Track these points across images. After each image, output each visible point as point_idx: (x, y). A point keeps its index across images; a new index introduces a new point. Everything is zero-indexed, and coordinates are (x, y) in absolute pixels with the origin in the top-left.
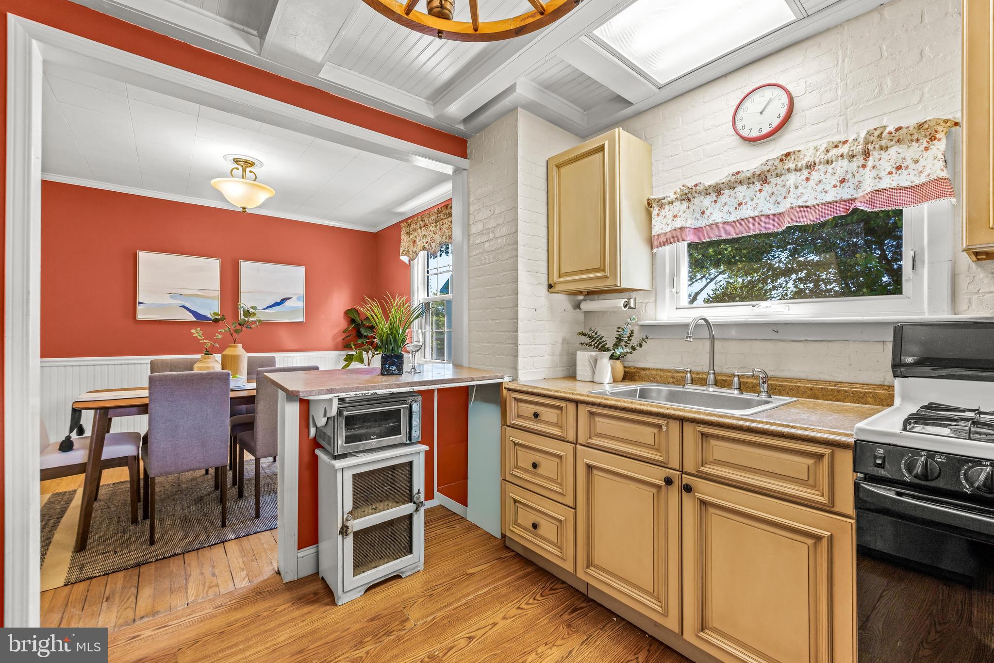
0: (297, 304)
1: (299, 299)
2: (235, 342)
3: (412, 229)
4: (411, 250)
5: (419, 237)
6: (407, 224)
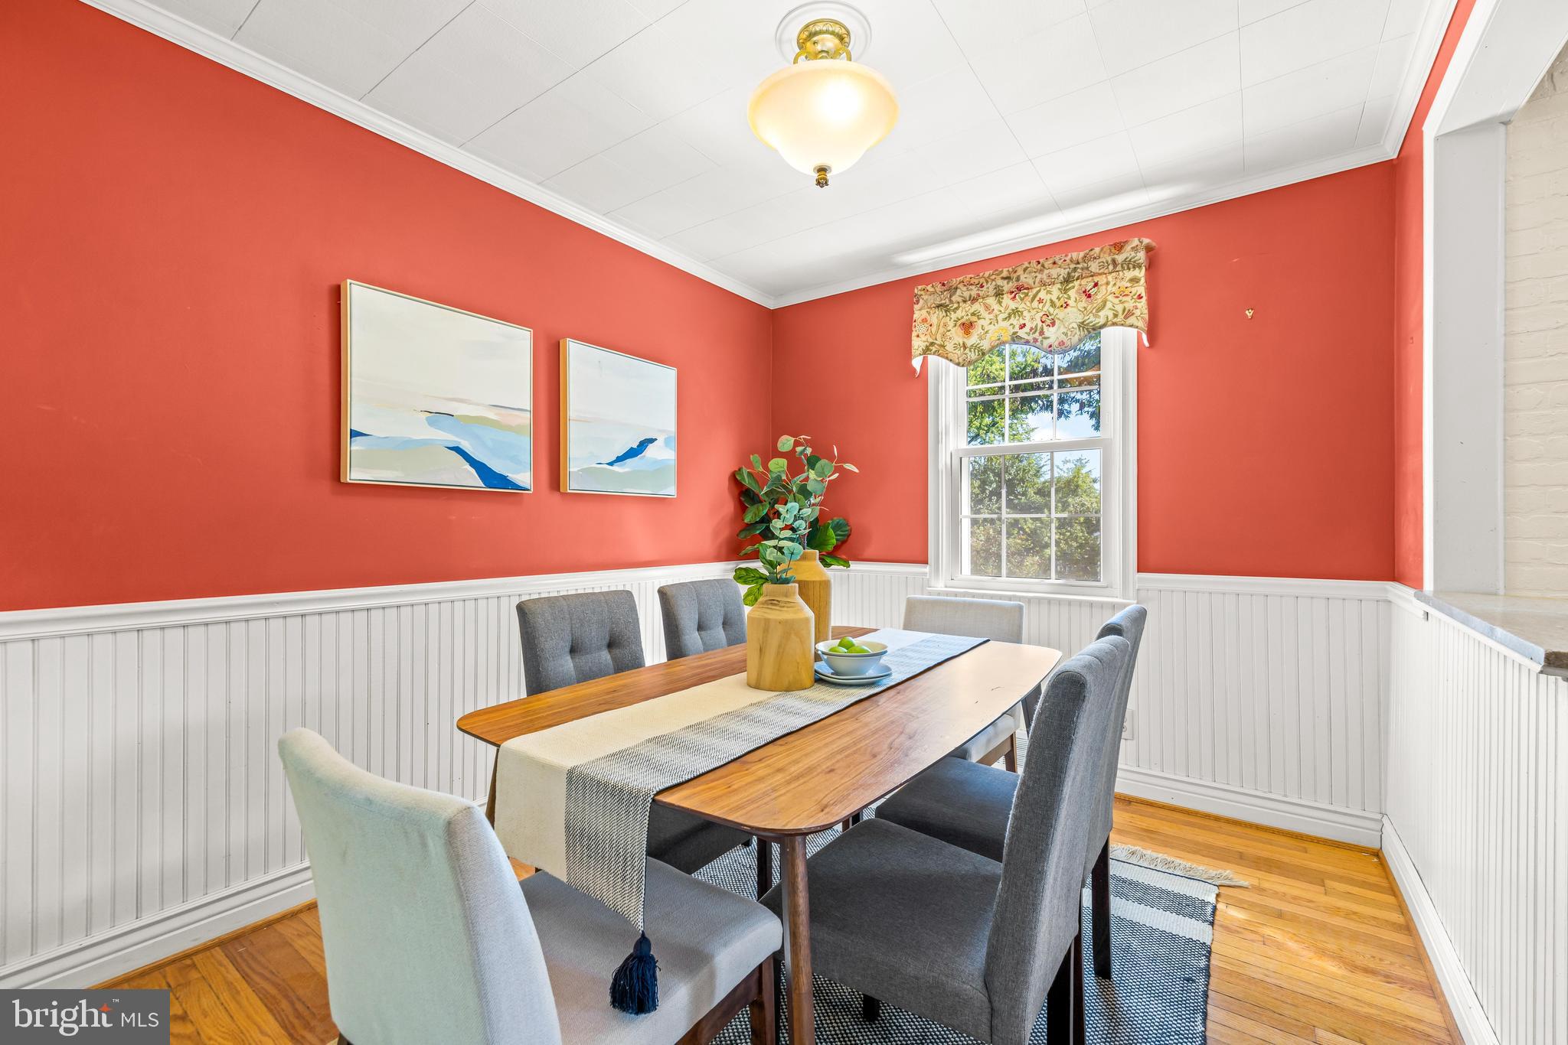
0: (664, 453)
1: (668, 442)
3: (962, 297)
4: (953, 343)
5: (989, 313)
6: (945, 288)
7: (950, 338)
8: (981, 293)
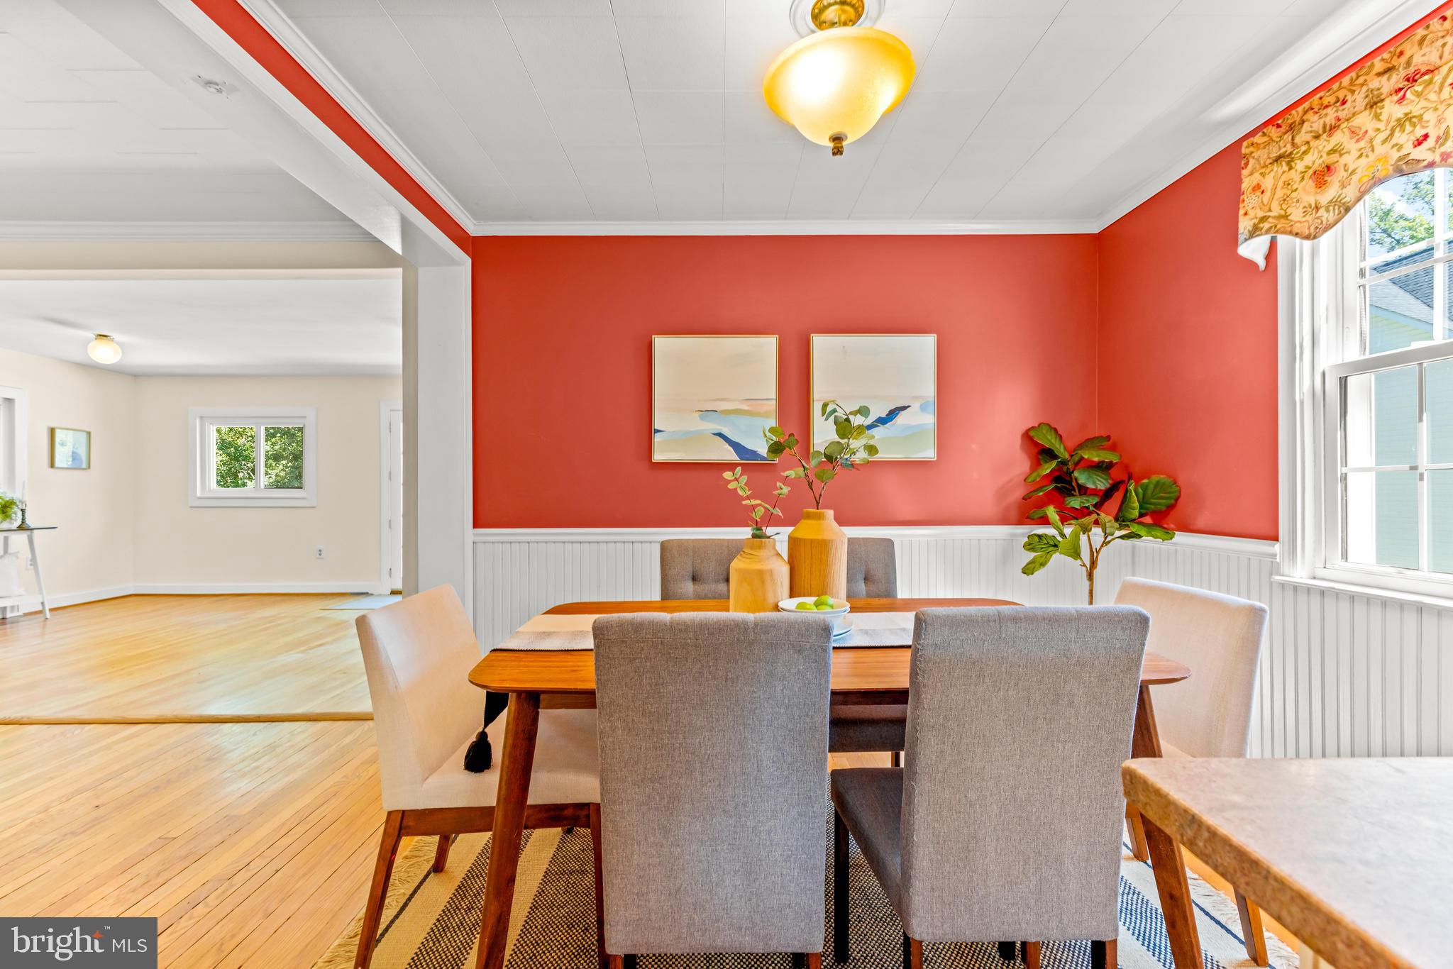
0: (922, 418)
1: (923, 408)
2: (818, 503)
3: (1311, 132)
4: (1301, 207)
5: (1358, 141)
6: (1283, 129)
7: (1298, 201)
8: (1342, 115)
